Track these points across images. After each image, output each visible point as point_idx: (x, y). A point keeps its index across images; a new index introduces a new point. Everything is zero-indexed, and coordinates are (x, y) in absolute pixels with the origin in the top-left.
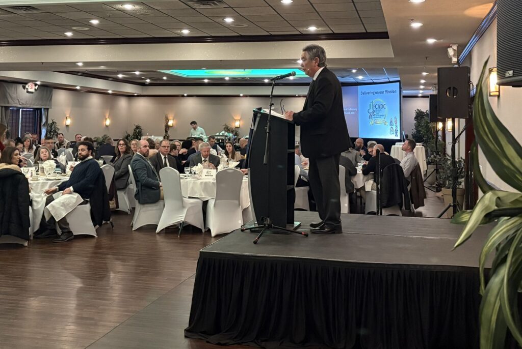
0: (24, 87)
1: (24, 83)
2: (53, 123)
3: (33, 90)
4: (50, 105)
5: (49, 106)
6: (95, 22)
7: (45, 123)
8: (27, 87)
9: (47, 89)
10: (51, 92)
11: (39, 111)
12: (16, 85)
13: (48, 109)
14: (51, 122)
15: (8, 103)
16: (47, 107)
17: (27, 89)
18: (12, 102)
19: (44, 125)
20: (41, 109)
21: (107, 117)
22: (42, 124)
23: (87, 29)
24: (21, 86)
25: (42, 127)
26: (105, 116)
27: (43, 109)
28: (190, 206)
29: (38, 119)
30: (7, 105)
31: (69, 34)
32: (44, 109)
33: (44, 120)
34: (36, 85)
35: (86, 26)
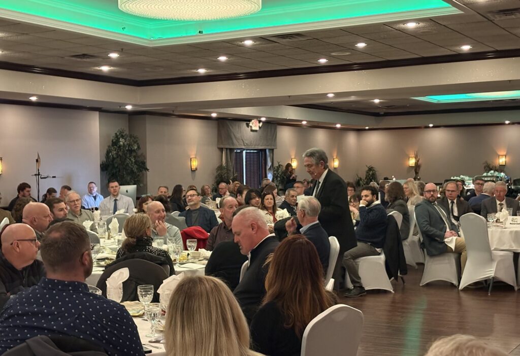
0: (248, 125)
1: (247, 120)
2: (280, 165)
3: (257, 128)
4: (275, 145)
5: (273, 146)
6: (361, 45)
7: (271, 167)
8: (251, 124)
9: (272, 125)
10: (275, 129)
11: (263, 153)
12: (239, 122)
13: (273, 150)
14: (277, 165)
15: (233, 144)
16: (272, 147)
17: (251, 127)
18: (237, 143)
19: (270, 169)
20: (265, 150)
21: (335, 157)
22: (268, 167)
23: (348, 54)
24: (244, 124)
25: (268, 172)
26: (333, 157)
27: (267, 150)
28: (499, 259)
29: (263, 162)
30: (232, 147)
31: (323, 61)
32: (270, 149)
33: (269, 164)
34: (260, 122)
35: (348, 50)
